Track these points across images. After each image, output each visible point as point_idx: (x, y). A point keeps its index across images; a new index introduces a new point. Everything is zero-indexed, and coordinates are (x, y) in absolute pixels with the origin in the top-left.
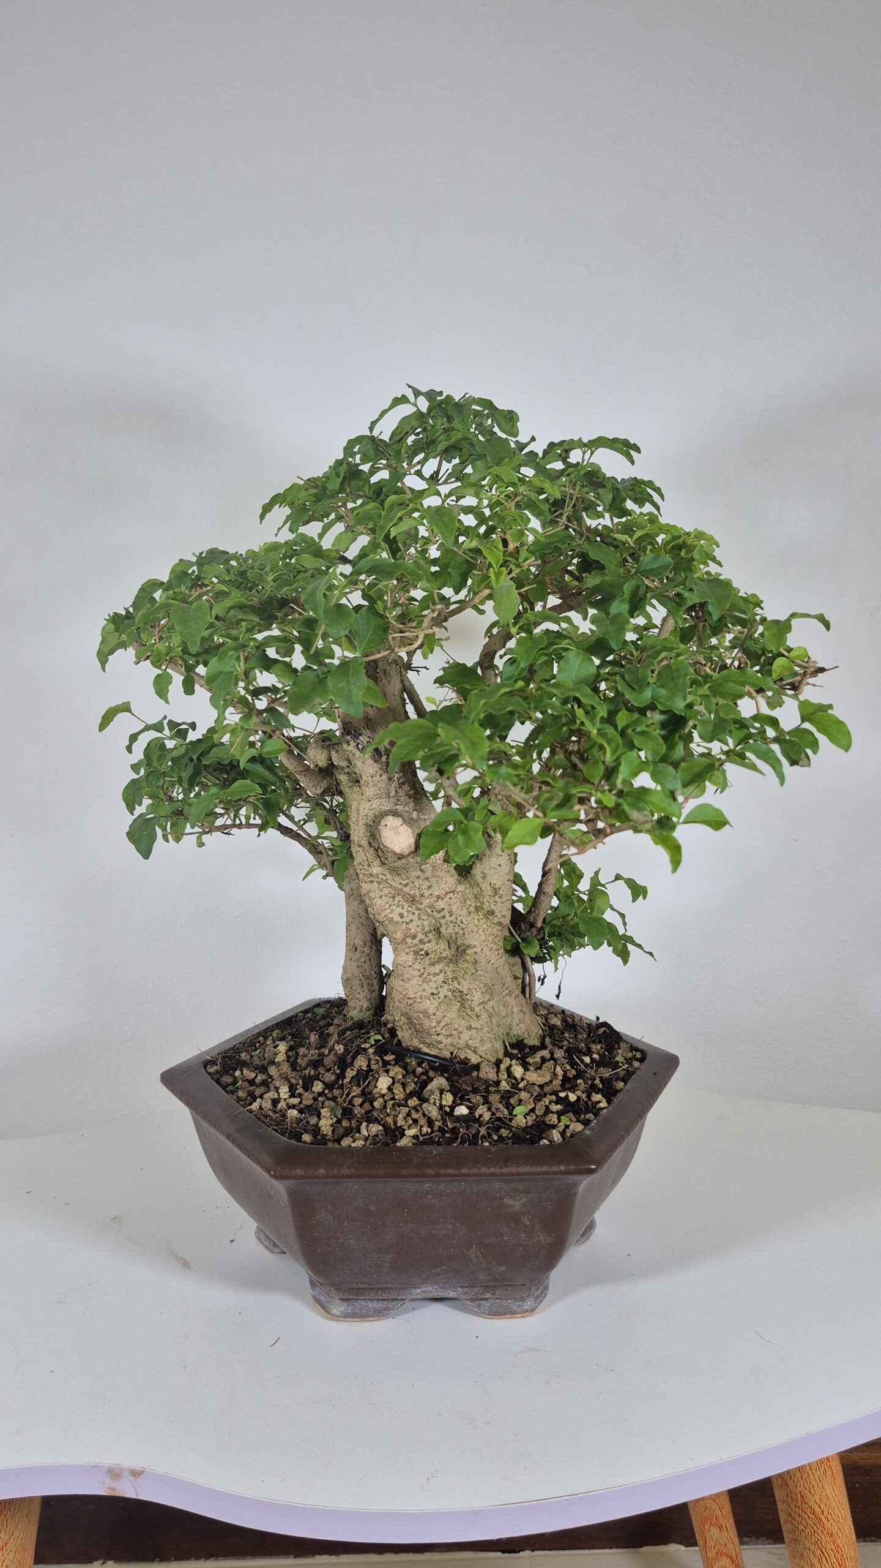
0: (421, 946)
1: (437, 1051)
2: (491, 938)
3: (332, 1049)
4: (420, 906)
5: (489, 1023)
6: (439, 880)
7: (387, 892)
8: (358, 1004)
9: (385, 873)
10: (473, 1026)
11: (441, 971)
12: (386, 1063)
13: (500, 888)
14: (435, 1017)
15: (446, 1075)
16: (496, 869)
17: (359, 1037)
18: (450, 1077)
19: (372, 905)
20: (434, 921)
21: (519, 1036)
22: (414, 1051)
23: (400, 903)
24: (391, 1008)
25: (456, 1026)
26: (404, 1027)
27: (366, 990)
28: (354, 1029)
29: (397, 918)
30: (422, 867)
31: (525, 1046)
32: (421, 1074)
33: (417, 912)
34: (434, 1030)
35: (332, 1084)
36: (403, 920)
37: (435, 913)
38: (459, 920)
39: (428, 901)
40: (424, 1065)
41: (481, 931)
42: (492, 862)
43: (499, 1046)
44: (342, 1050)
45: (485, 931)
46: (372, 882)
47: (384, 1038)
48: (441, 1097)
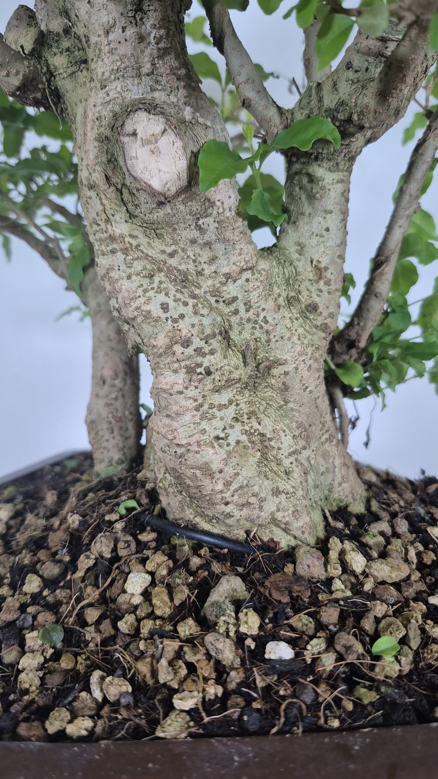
0: (199, 359)
1: (224, 528)
2: (309, 350)
3: (63, 521)
4: (197, 292)
5: (304, 484)
6: (230, 248)
7: (140, 268)
8: (106, 456)
9: (135, 233)
10: (281, 489)
11: (231, 402)
12: (141, 546)
13: (326, 269)
14: (222, 475)
15: (240, 570)
16: (322, 236)
17: (104, 501)
18: (248, 574)
19: (115, 293)
20: (219, 319)
21: (341, 501)
22: (186, 528)
23: (163, 286)
24: (151, 461)
25: (256, 489)
26: (171, 490)
27: (118, 437)
28: (99, 490)
29: (157, 312)
30: (200, 222)
31: (350, 514)
32: (198, 569)
33: (191, 302)
34: (219, 496)
35: (57, 578)
36: (168, 315)
37: (221, 306)
38: (261, 317)
39: (210, 282)
40: (202, 552)
41: (295, 339)
42: (315, 225)
43: (318, 517)
44: (77, 523)
45: (301, 338)
46: (113, 252)
47: (140, 504)
48: (237, 619)
